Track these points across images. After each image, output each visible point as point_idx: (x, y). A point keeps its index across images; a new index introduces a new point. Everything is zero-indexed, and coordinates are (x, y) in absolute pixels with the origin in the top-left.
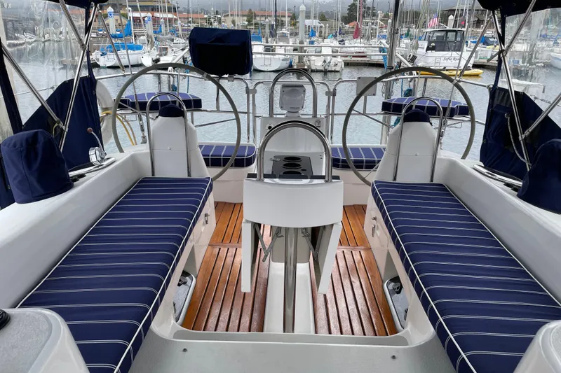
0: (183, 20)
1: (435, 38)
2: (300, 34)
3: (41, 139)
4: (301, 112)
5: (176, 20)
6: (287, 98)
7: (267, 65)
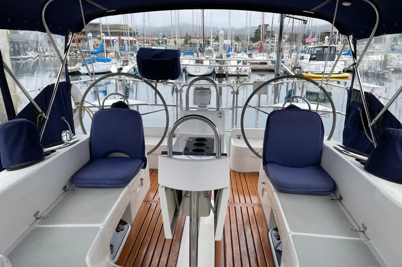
0: (140, 41)
2: (220, 50)
4: (208, 106)
5: (135, 41)
6: (198, 97)
7: (197, 72)
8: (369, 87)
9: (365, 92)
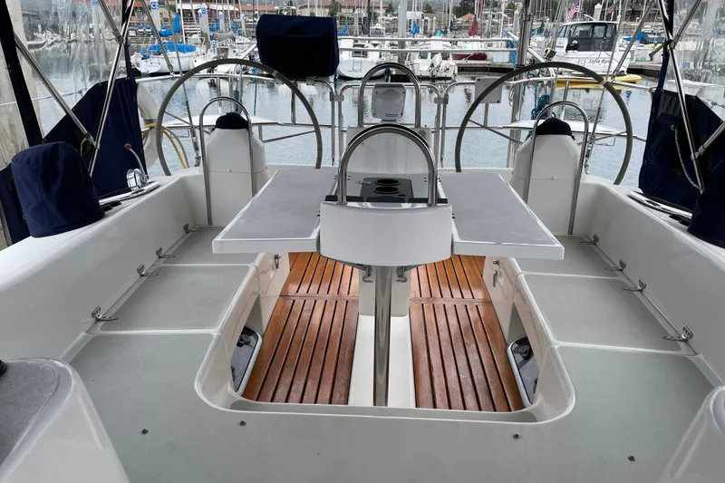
0: (247, 13)
1: (578, 34)
2: (400, 30)
3: (62, 154)
4: (400, 121)
5: (238, 13)
6: (380, 101)
7: (356, 71)
8: (694, 87)
9: (686, 95)
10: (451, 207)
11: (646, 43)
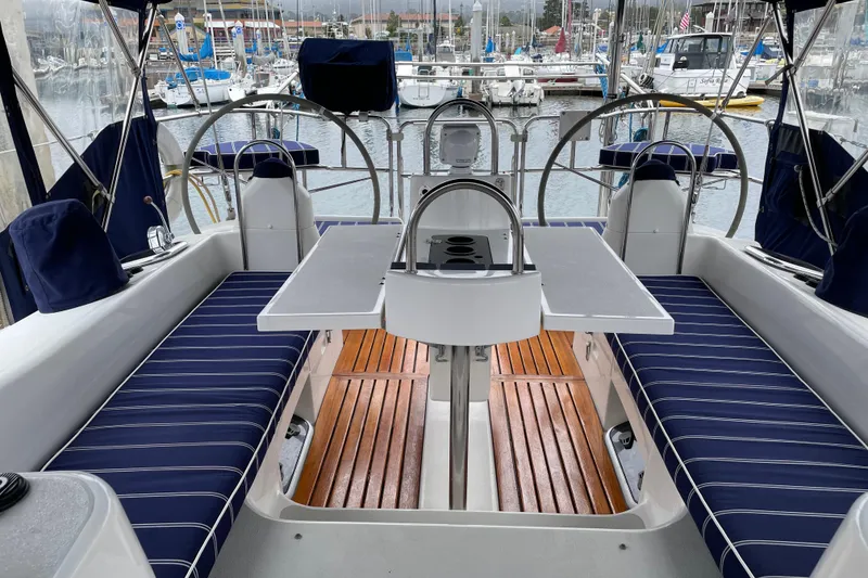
0: (290, 31)
1: (687, 49)
2: (472, 48)
4: (473, 167)
5: (280, 31)
6: (450, 144)
7: (421, 98)
8: (821, 120)
9: (810, 130)
10: (540, 275)
11: (768, 57)
